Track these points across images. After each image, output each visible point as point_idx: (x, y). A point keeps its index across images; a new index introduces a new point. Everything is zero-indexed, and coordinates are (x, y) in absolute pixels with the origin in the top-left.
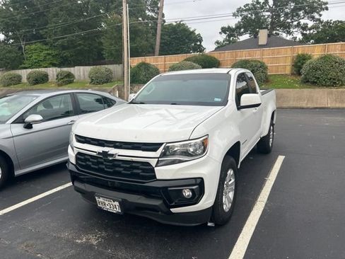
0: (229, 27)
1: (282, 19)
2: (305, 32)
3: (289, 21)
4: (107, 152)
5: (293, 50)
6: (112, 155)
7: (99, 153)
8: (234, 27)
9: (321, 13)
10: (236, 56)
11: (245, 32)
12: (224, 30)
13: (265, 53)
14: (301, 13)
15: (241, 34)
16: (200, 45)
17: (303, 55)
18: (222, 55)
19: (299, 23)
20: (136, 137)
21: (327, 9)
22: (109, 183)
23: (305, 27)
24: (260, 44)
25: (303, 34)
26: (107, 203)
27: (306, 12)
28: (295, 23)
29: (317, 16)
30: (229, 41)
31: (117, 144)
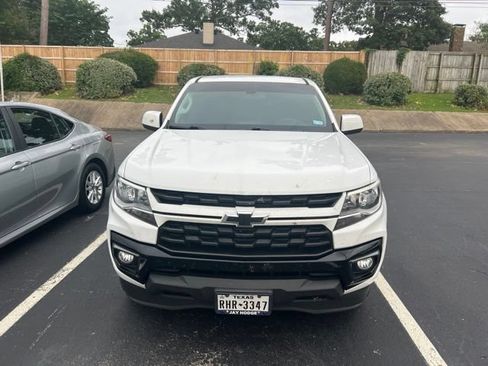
0: (154, 12)
1: (224, 11)
2: (252, 33)
3: (234, 15)
4: (250, 215)
5: (254, 56)
6: (260, 220)
7: (230, 219)
8: (162, 13)
9: (271, 10)
10: (182, 56)
11: (178, 22)
12: (147, 16)
13: (221, 56)
14: (248, 7)
15: (169, 25)
16: (106, 36)
17: (268, 63)
18: (161, 54)
19: (245, 20)
20: (297, 186)
21: (277, 6)
22: (251, 267)
23: (251, 27)
24: (204, 42)
25: (249, 35)
26: (240, 301)
27: (253, 7)
28: (241, 19)
29: (266, 14)
30: (148, 32)
31: (261, 200)
